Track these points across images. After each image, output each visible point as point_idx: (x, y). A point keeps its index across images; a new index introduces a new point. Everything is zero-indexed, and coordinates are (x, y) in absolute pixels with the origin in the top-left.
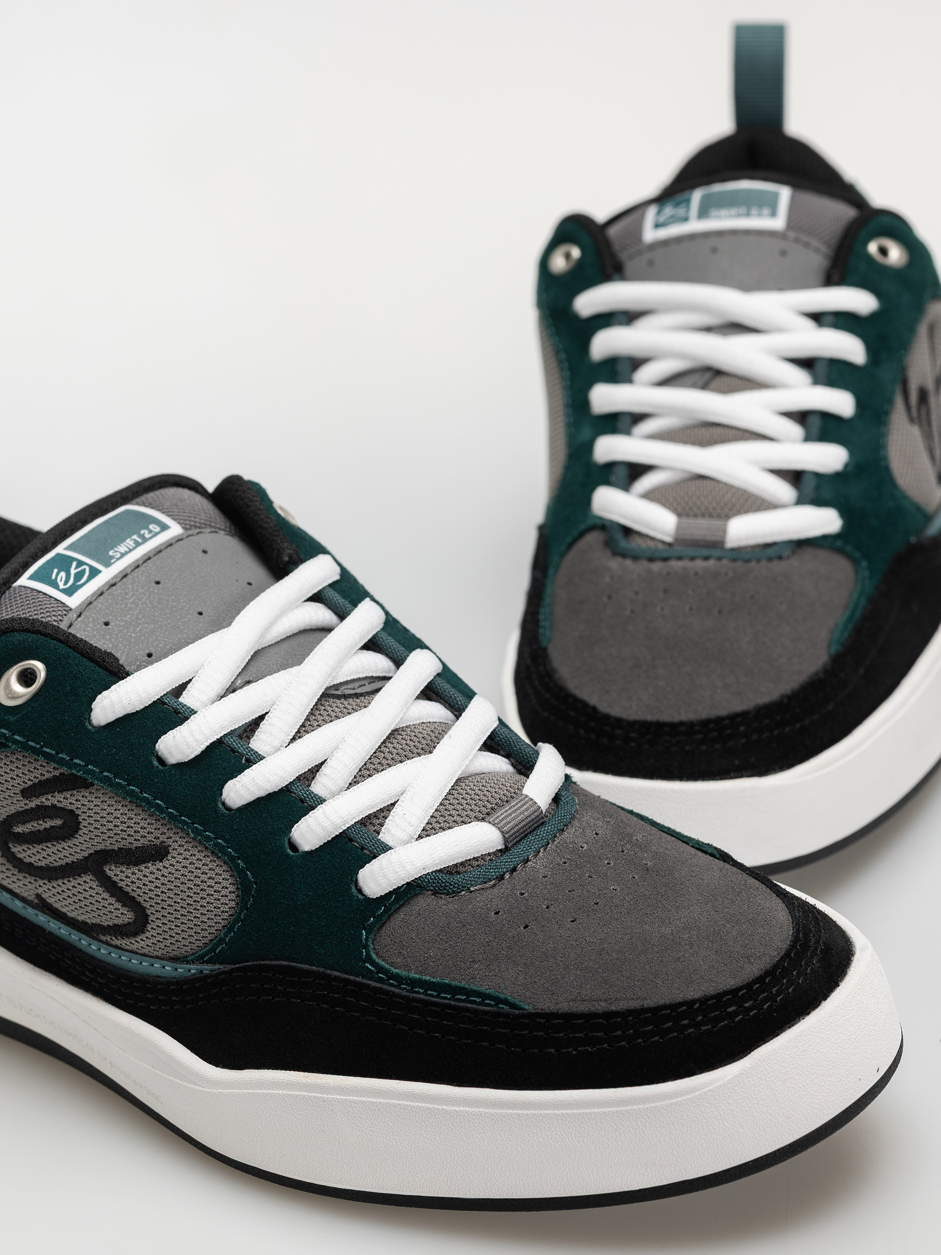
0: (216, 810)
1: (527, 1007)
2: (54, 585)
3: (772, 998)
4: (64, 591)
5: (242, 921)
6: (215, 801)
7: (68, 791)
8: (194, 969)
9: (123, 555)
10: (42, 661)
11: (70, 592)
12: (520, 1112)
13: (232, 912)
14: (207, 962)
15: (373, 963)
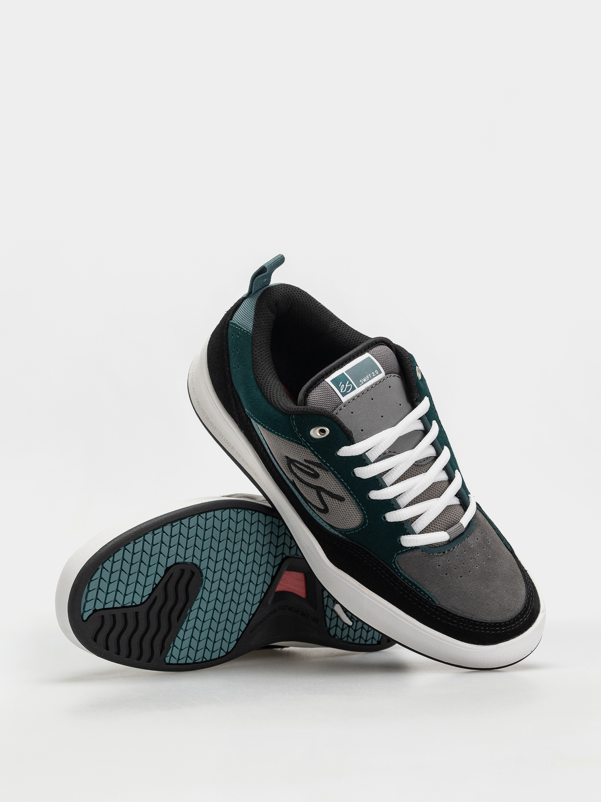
0: (365, 497)
1: (437, 603)
2: (339, 389)
3: (511, 628)
4: (341, 393)
5: (359, 530)
6: (366, 494)
7: (320, 468)
8: (336, 533)
9: (365, 383)
10: (329, 429)
11: (344, 394)
12: (422, 631)
13: (357, 526)
14: (342, 534)
15: (395, 565)
